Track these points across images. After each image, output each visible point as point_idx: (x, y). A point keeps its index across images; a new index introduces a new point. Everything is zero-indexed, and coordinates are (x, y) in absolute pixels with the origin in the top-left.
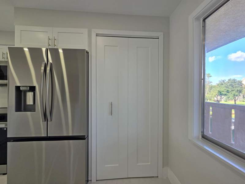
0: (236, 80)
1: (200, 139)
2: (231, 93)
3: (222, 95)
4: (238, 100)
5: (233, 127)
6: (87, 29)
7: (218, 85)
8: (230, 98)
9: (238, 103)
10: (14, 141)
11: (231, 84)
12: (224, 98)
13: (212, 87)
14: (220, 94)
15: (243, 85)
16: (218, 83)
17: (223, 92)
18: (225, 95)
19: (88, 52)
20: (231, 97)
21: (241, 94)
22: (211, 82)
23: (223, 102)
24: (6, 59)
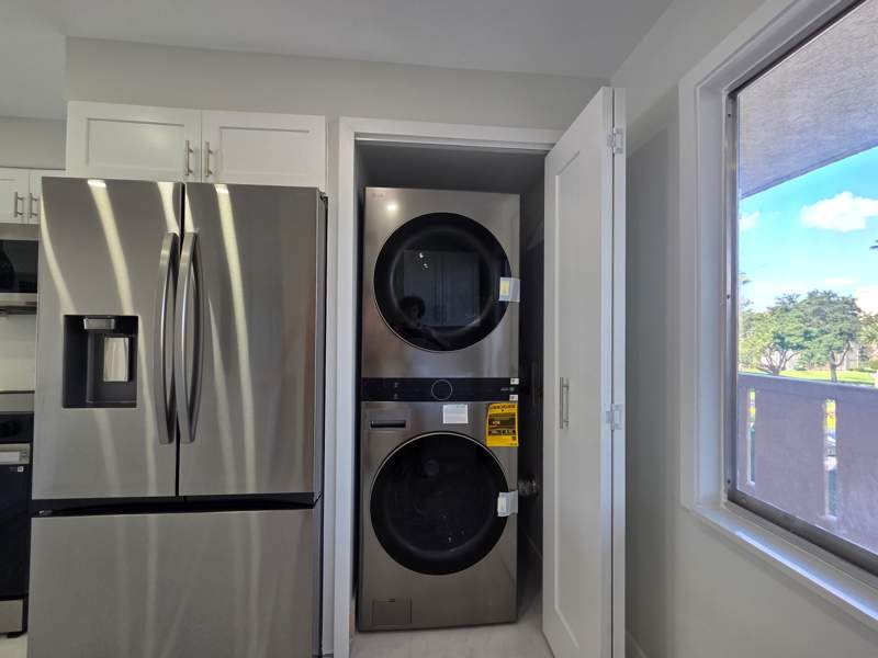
0: (834, 295)
1: (724, 507)
2: (817, 340)
3: (788, 348)
4: (844, 367)
5: (831, 463)
6: (324, 117)
7: (773, 311)
8: (814, 360)
9: (844, 375)
10: (55, 513)
11: (819, 310)
12: (795, 357)
13: (752, 320)
14: (782, 343)
15: (860, 311)
16: (773, 306)
17: (791, 335)
18: (799, 347)
19: (327, 198)
20: (819, 356)
21: (852, 345)
22: (748, 303)
23: (790, 373)
24: (26, 216)
